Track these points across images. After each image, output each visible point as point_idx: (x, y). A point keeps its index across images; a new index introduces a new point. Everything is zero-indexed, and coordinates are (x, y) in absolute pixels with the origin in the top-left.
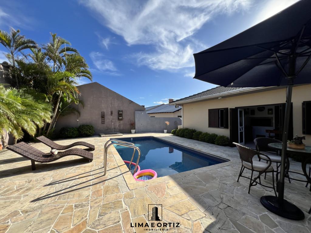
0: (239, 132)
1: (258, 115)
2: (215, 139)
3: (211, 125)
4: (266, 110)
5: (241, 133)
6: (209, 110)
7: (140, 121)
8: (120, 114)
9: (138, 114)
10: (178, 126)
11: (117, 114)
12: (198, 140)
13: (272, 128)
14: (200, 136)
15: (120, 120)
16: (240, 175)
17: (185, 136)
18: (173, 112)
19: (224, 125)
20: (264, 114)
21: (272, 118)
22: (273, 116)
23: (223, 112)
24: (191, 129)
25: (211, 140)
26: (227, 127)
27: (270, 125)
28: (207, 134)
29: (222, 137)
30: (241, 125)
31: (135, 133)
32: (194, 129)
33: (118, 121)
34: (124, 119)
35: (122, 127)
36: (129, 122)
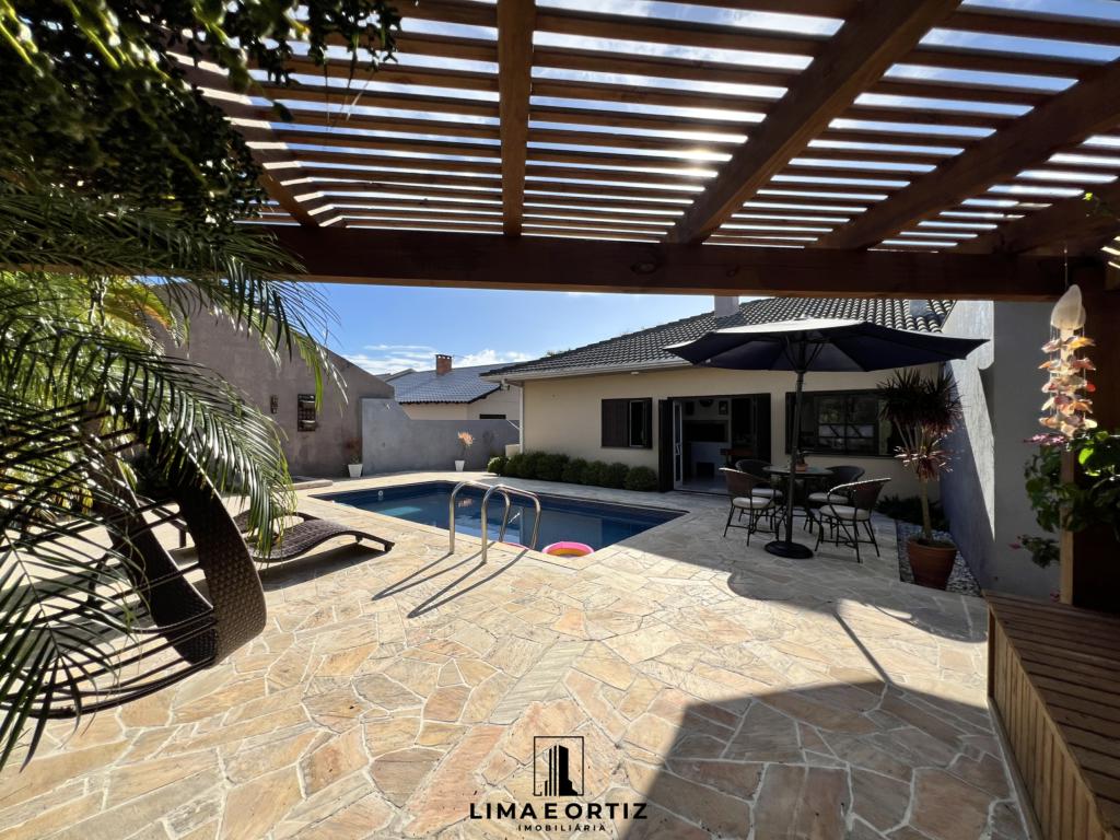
0: (675, 455)
1: (701, 415)
2: (625, 476)
3: (607, 442)
4: (716, 404)
5: (678, 458)
6: (604, 402)
7: (379, 432)
8: (307, 410)
9: (371, 408)
10: (507, 446)
11: (293, 406)
12: (580, 483)
13: (728, 446)
14: (585, 471)
15: (310, 430)
16: (728, 525)
17: (539, 476)
18: (469, 402)
19: (640, 440)
20: (713, 415)
21: (727, 421)
22: (729, 417)
23: (640, 408)
24: (554, 453)
25: (616, 477)
26: (649, 446)
27: (722, 439)
28: (599, 466)
29: (642, 471)
30: (678, 441)
31: (364, 475)
32: (561, 453)
33: (300, 433)
34: (320, 426)
35: (312, 457)
36: (338, 437)
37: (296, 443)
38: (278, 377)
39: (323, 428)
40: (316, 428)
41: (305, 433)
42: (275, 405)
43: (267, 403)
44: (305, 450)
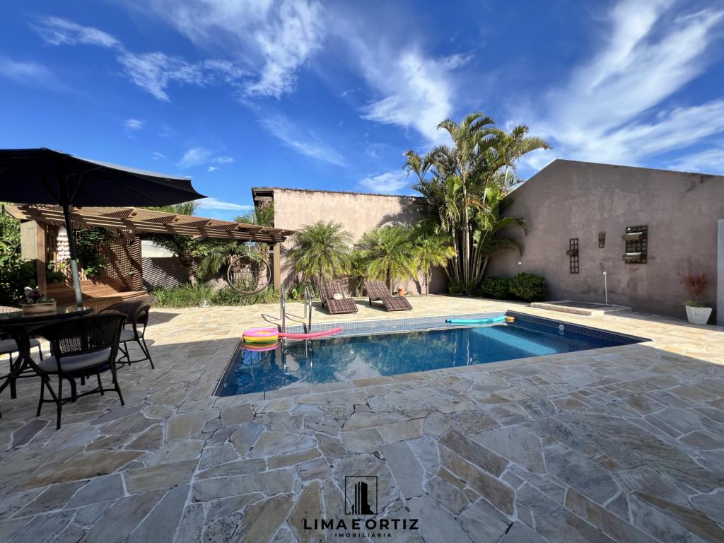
11: (621, 240)
15: (635, 262)
33: (628, 266)
34: (653, 258)
35: (642, 290)
36: (679, 274)
37: (623, 276)
38: (606, 215)
39: (657, 260)
40: (649, 260)
41: (635, 266)
42: (602, 240)
43: (596, 240)
44: (633, 283)
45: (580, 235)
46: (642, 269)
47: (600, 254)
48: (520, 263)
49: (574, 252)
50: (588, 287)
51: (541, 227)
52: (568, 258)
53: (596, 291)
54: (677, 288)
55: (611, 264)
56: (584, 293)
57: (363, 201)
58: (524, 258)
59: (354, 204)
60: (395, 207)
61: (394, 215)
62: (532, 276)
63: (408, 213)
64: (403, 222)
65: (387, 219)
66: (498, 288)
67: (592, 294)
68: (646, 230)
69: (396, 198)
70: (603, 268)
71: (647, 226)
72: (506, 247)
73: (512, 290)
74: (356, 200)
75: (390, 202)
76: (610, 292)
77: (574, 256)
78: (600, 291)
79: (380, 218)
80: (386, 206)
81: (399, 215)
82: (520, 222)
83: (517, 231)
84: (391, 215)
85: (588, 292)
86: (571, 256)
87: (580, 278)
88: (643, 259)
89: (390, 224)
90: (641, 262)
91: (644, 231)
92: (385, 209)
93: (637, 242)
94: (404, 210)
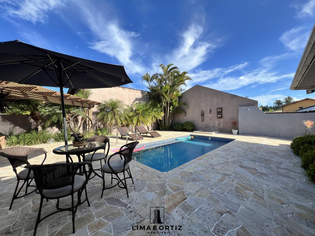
7: (246, 119)
9: (242, 110)
11: (216, 111)
31: (239, 134)
33: (218, 119)
34: (224, 117)
35: (222, 126)
36: (230, 121)
37: (217, 122)
38: (212, 104)
39: (225, 117)
40: (223, 117)
41: (219, 119)
42: (211, 111)
43: (209, 111)
44: (219, 124)
45: (204, 109)
46: (221, 120)
47: (210, 115)
48: (185, 118)
49: (203, 115)
50: (207, 126)
51: (192, 106)
52: (201, 117)
53: (209, 127)
54: (230, 125)
55: (213, 118)
56: (206, 127)
57: (127, 91)
58: (186, 116)
59: (124, 92)
60: (139, 95)
61: (139, 98)
62: (191, 123)
63: (144, 98)
64: (142, 101)
65: (137, 99)
66: (179, 127)
67: (208, 128)
68: (222, 109)
69: (140, 91)
70: (211, 120)
71: (222, 108)
72: (180, 113)
73: (185, 127)
74: (124, 90)
75: (138, 93)
76: (213, 127)
77: (203, 116)
78: (210, 127)
79: (134, 99)
80: (136, 94)
81: (141, 98)
82: (185, 104)
83: (184, 107)
84: (138, 98)
85: (207, 127)
86: (202, 116)
87: (204, 123)
88: (221, 117)
89: (137, 102)
90: (221, 118)
91: (221, 108)
92: (136, 95)
93: (220, 112)
94: (143, 96)
